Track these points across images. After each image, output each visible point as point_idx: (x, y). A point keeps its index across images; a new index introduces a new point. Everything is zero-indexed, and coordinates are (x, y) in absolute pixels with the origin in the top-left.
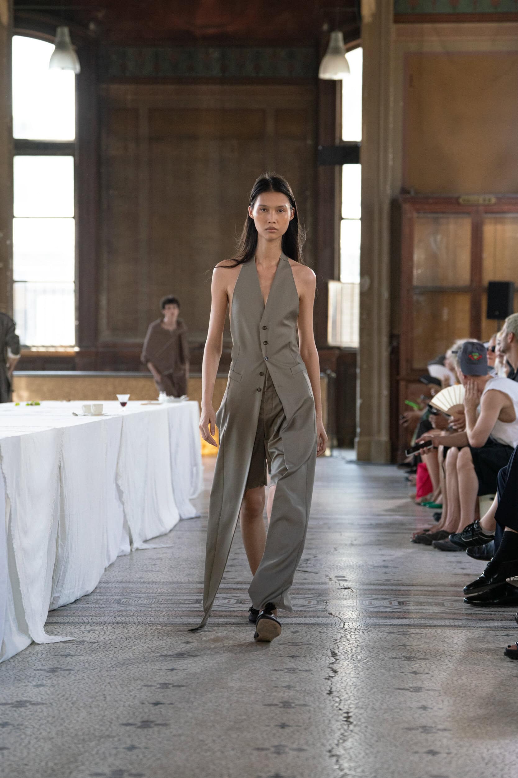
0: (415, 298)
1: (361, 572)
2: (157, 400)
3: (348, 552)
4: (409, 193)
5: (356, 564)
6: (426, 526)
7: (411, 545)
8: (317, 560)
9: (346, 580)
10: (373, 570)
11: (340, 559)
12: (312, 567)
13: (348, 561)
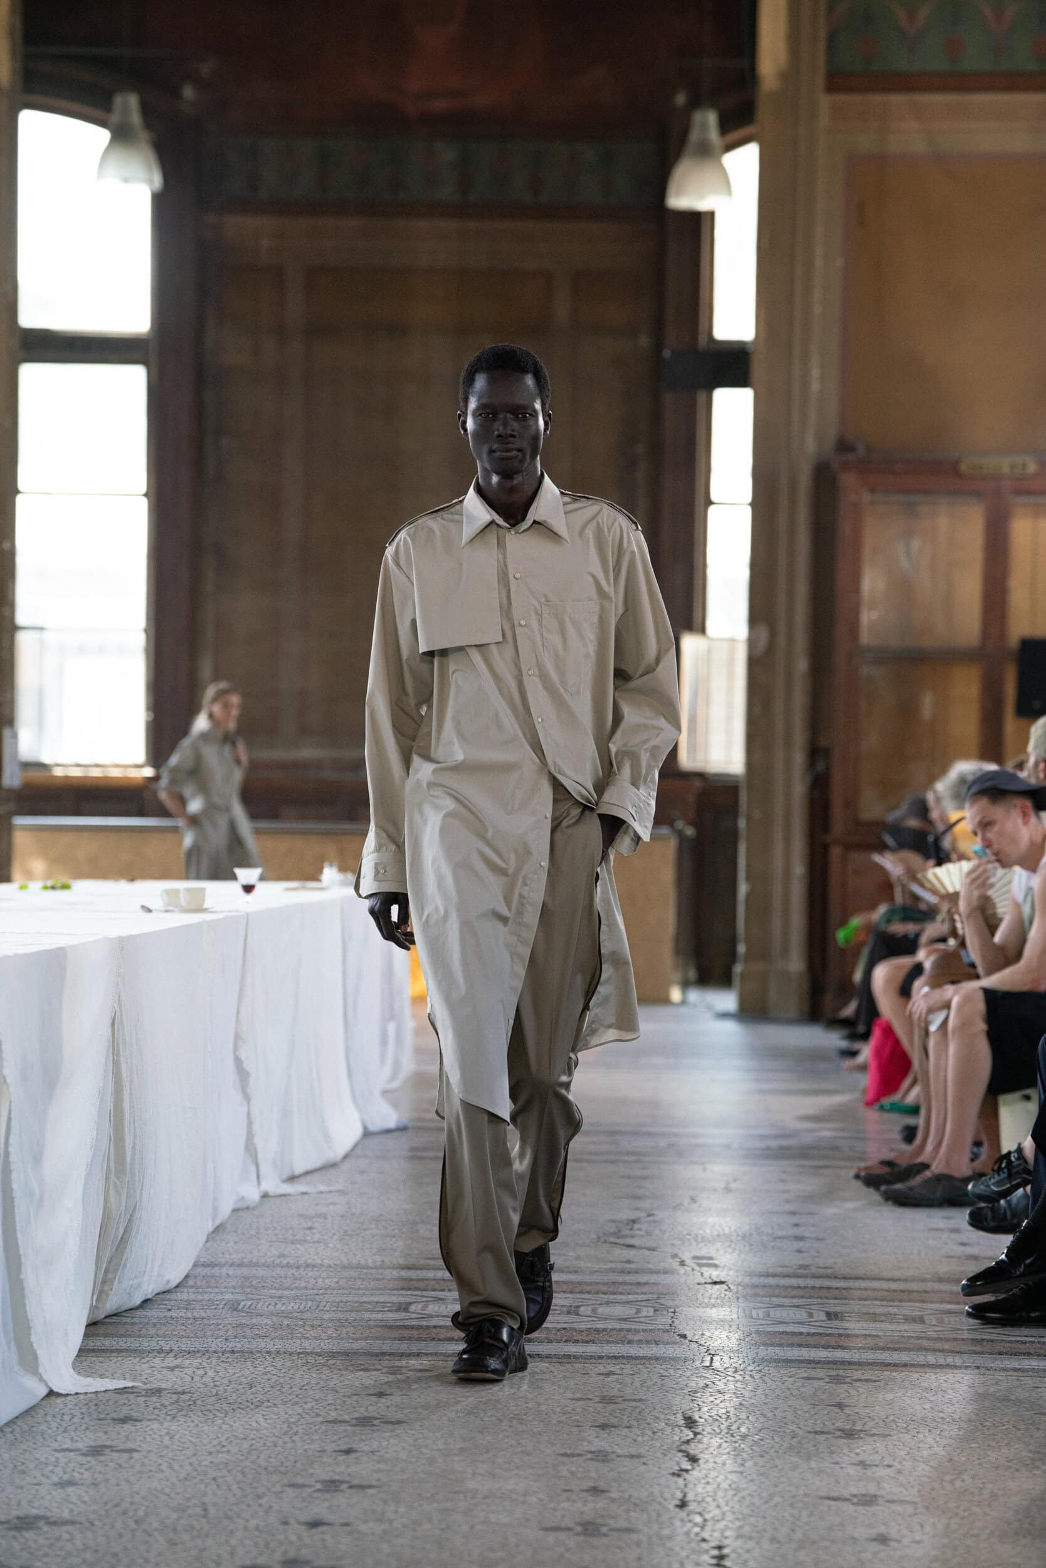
0: (864, 671)
1: (747, 1249)
2: (319, 880)
3: (718, 1206)
4: (852, 449)
5: (735, 1230)
8: (655, 1222)
9: (716, 1266)
10: (773, 1244)
11: (702, 1219)
12: (642, 1236)
13: (721, 1225)
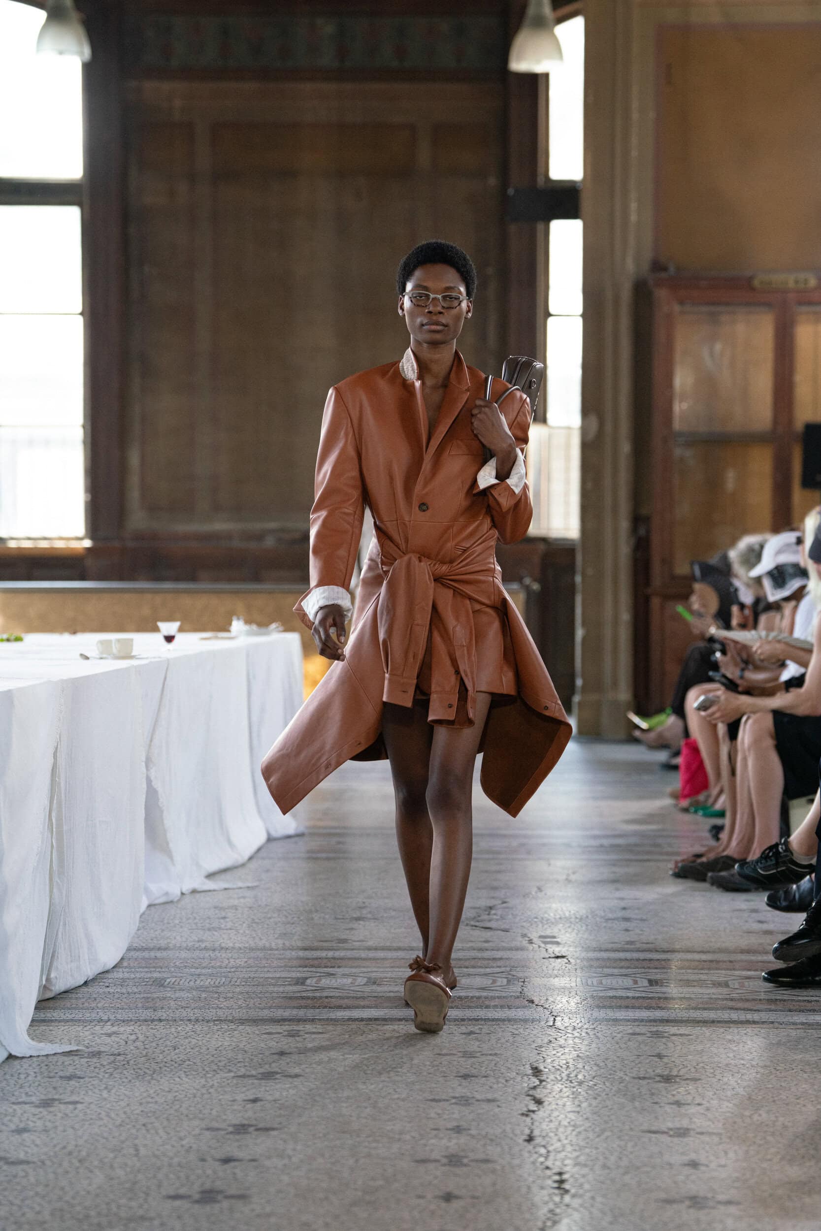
0: (678, 452)
1: (584, 928)
2: (229, 631)
3: (561, 894)
4: (665, 269)
5: (574, 914)
6: (698, 849)
7: (672, 880)
8: (508, 908)
9: (558, 943)
10: (605, 924)
11: (546, 905)
12: (497, 920)
13: (562, 909)
